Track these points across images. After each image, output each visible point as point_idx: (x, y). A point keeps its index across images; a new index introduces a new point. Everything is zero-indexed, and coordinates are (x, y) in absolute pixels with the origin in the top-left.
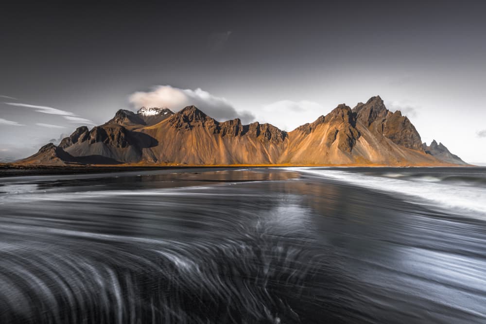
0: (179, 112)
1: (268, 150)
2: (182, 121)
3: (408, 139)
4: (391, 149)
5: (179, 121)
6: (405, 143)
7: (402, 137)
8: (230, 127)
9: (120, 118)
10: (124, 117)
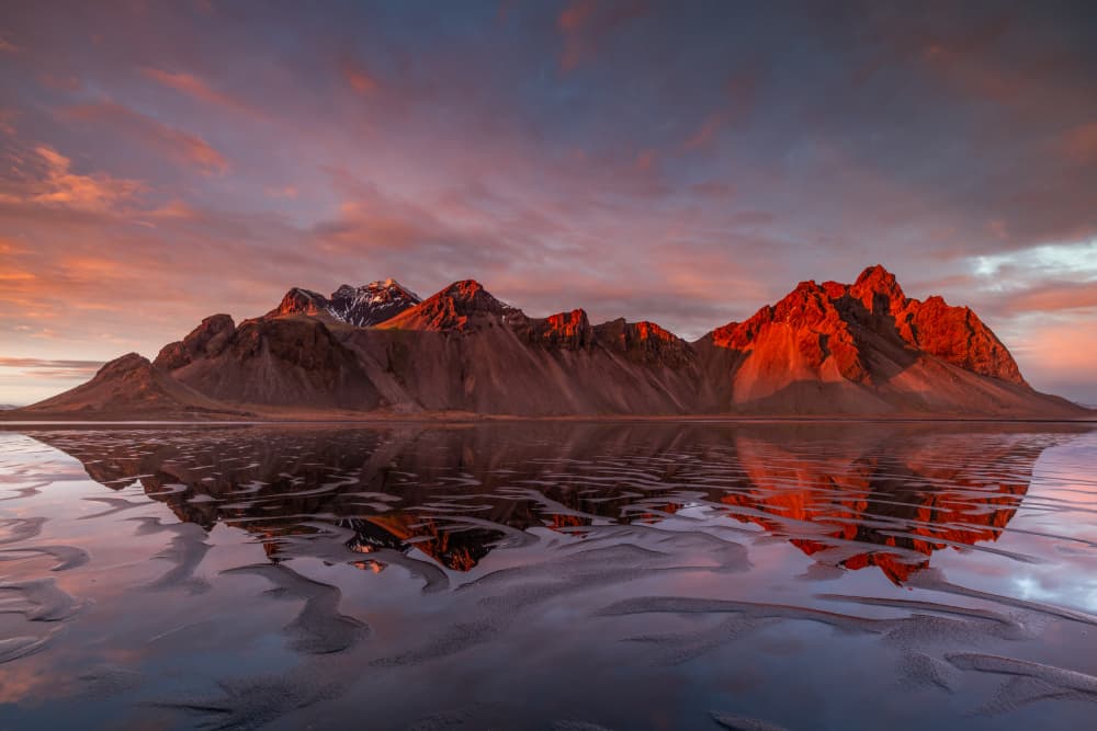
0: (441, 293)
1: (663, 383)
2: (453, 313)
3: (987, 357)
4: (958, 380)
5: (447, 312)
6: (980, 365)
7: (972, 351)
8: (565, 328)
9: (297, 306)
10: (306, 303)
